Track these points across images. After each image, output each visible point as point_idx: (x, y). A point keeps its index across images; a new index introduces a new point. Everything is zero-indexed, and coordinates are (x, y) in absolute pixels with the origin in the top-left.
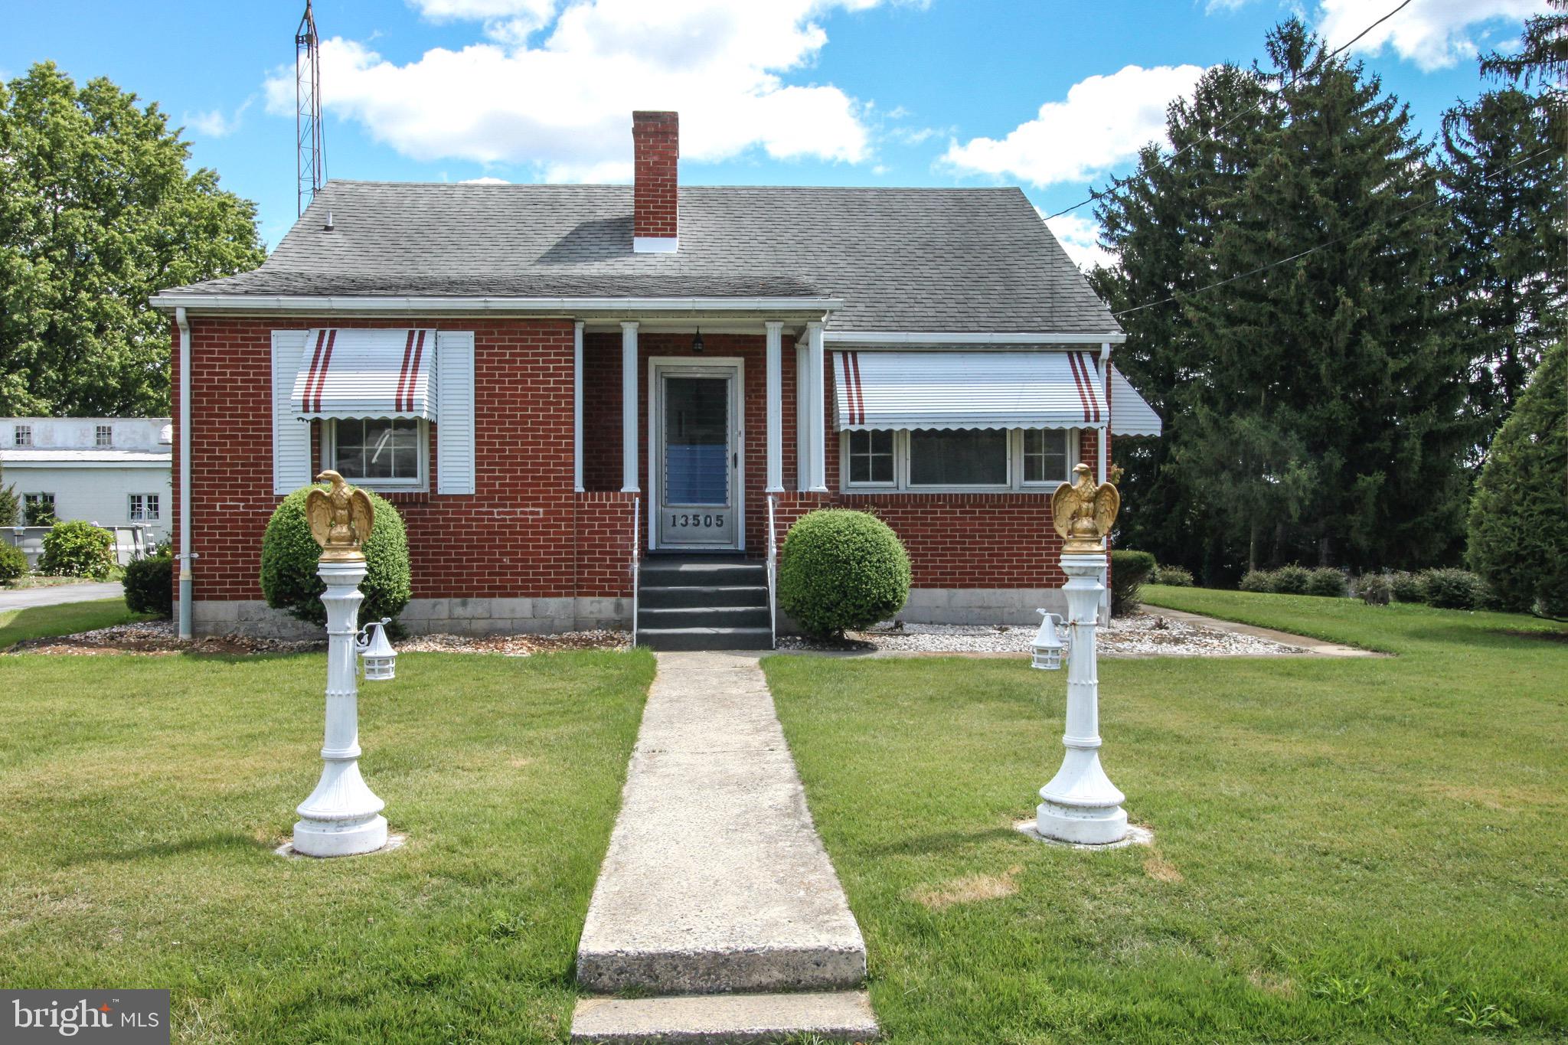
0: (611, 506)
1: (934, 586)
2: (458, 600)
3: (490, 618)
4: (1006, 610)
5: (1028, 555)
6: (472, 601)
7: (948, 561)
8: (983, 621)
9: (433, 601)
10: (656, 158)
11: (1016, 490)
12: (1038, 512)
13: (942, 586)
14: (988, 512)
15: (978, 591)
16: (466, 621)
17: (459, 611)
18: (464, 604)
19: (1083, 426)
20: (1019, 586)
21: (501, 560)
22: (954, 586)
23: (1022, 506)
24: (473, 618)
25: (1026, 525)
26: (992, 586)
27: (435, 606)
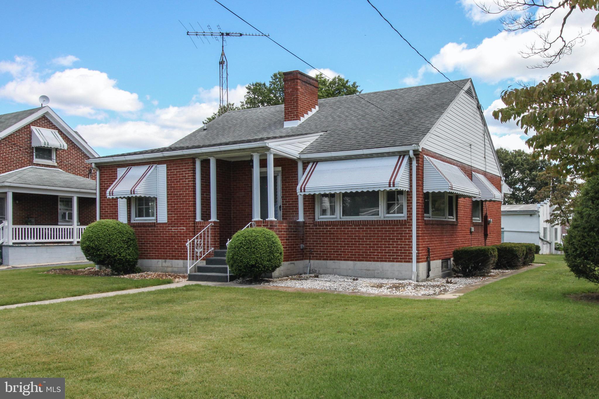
0: (200, 226)
1: (348, 260)
2: (164, 260)
3: (172, 267)
4: (376, 271)
5: (385, 247)
6: (167, 260)
7: (353, 250)
8: (367, 276)
9: (157, 260)
10: (291, 90)
11: (382, 219)
12: (389, 228)
13: (351, 260)
14: (369, 228)
15: (365, 263)
16: (166, 268)
17: (164, 264)
18: (165, 262)
19: (388, 189)
20: (381, 261)
21: (174, 246)
22: (355, 260)
23: (382, 225)
24: (168, 267)
25: (384, 234)
26: (370, 261)
27: (158, 262)
